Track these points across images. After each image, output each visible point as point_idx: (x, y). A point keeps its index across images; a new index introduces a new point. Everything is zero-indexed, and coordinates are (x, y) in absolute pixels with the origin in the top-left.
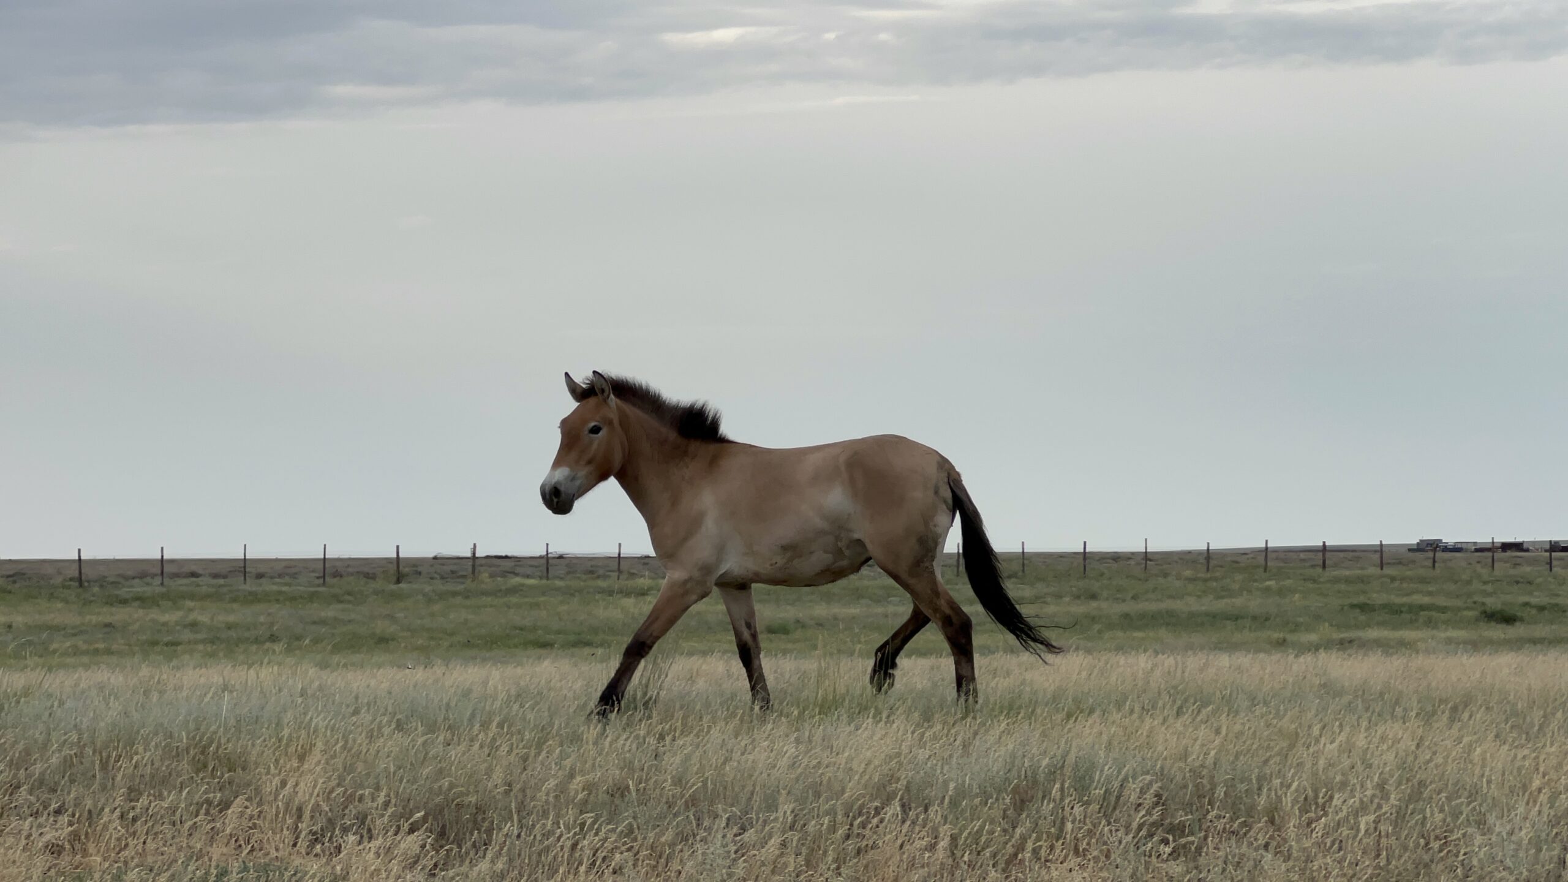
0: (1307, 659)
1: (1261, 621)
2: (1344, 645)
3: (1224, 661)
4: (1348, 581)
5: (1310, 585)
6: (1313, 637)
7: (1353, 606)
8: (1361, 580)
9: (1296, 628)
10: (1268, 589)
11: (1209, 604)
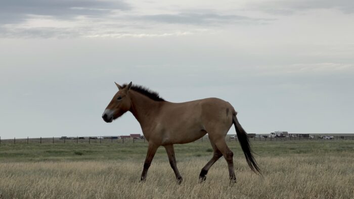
0: (36, 164)
1: (27, 155)
2: (44, 160)
3: (18, 164)
4: (46, 146)
5: (37, 147)
6: (38, 159)
7: (47, 151)
8: (49, 146)
9: (34, 156)
10: (28, 148)
11: (15, 151)
